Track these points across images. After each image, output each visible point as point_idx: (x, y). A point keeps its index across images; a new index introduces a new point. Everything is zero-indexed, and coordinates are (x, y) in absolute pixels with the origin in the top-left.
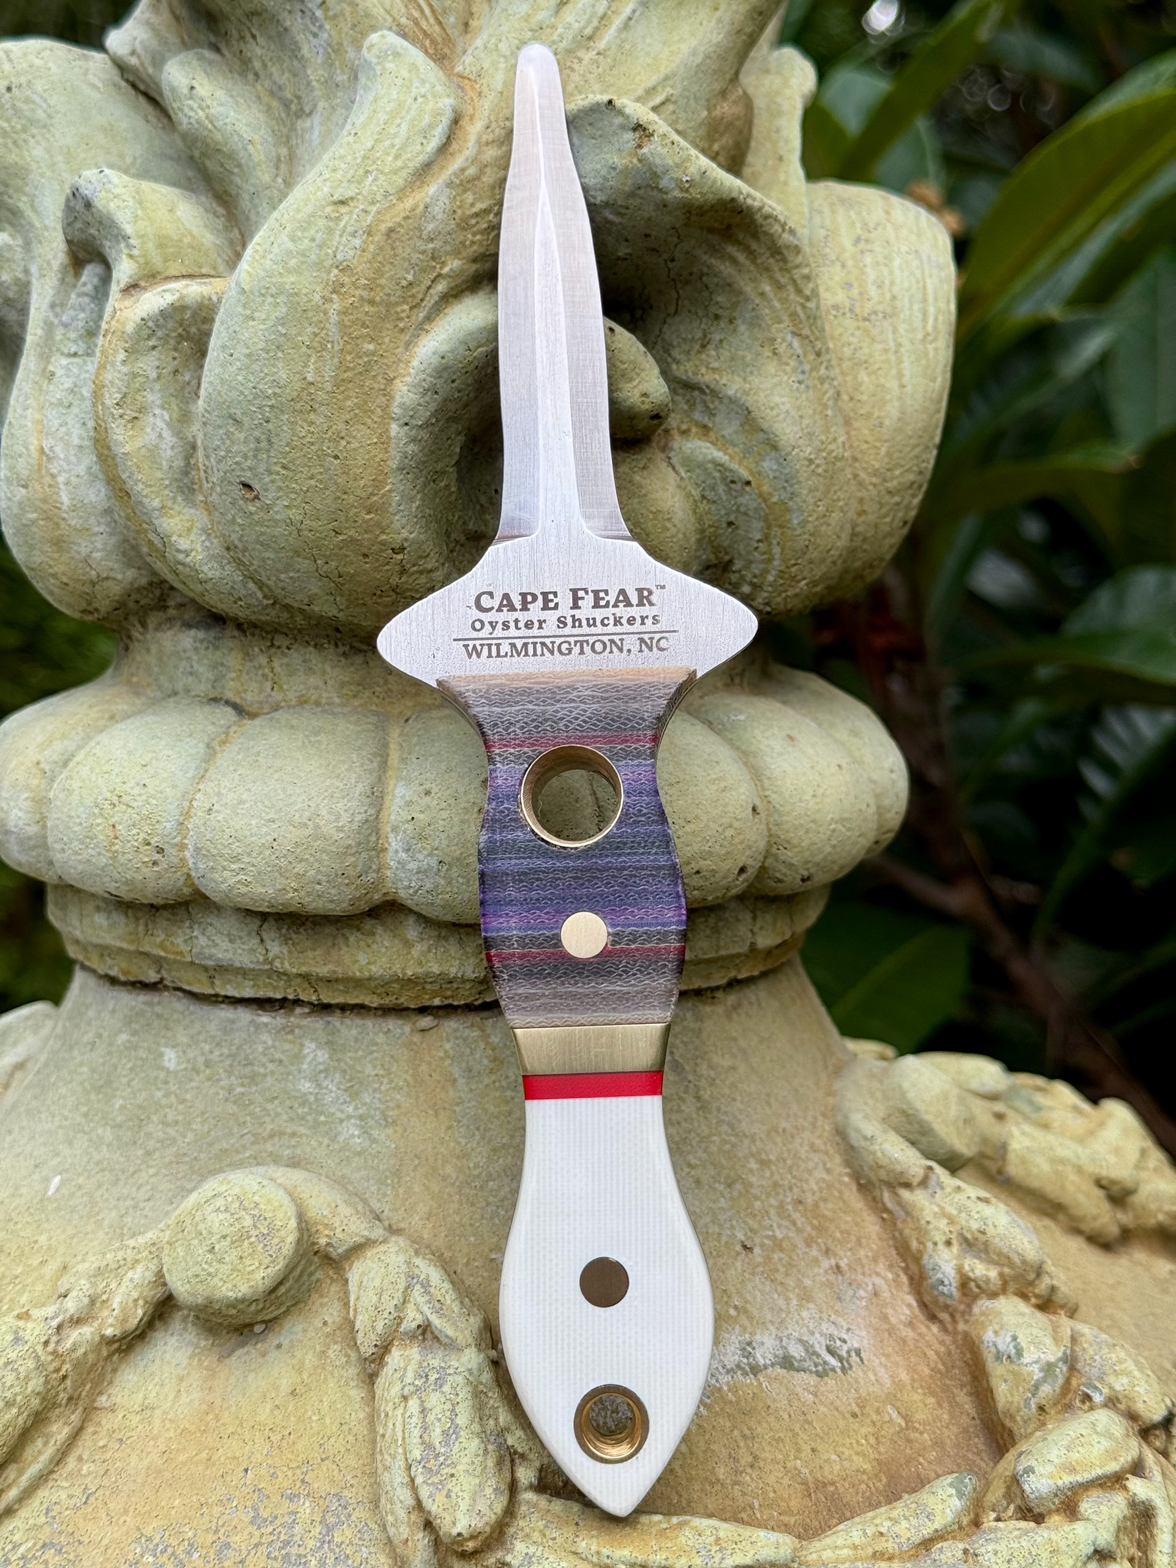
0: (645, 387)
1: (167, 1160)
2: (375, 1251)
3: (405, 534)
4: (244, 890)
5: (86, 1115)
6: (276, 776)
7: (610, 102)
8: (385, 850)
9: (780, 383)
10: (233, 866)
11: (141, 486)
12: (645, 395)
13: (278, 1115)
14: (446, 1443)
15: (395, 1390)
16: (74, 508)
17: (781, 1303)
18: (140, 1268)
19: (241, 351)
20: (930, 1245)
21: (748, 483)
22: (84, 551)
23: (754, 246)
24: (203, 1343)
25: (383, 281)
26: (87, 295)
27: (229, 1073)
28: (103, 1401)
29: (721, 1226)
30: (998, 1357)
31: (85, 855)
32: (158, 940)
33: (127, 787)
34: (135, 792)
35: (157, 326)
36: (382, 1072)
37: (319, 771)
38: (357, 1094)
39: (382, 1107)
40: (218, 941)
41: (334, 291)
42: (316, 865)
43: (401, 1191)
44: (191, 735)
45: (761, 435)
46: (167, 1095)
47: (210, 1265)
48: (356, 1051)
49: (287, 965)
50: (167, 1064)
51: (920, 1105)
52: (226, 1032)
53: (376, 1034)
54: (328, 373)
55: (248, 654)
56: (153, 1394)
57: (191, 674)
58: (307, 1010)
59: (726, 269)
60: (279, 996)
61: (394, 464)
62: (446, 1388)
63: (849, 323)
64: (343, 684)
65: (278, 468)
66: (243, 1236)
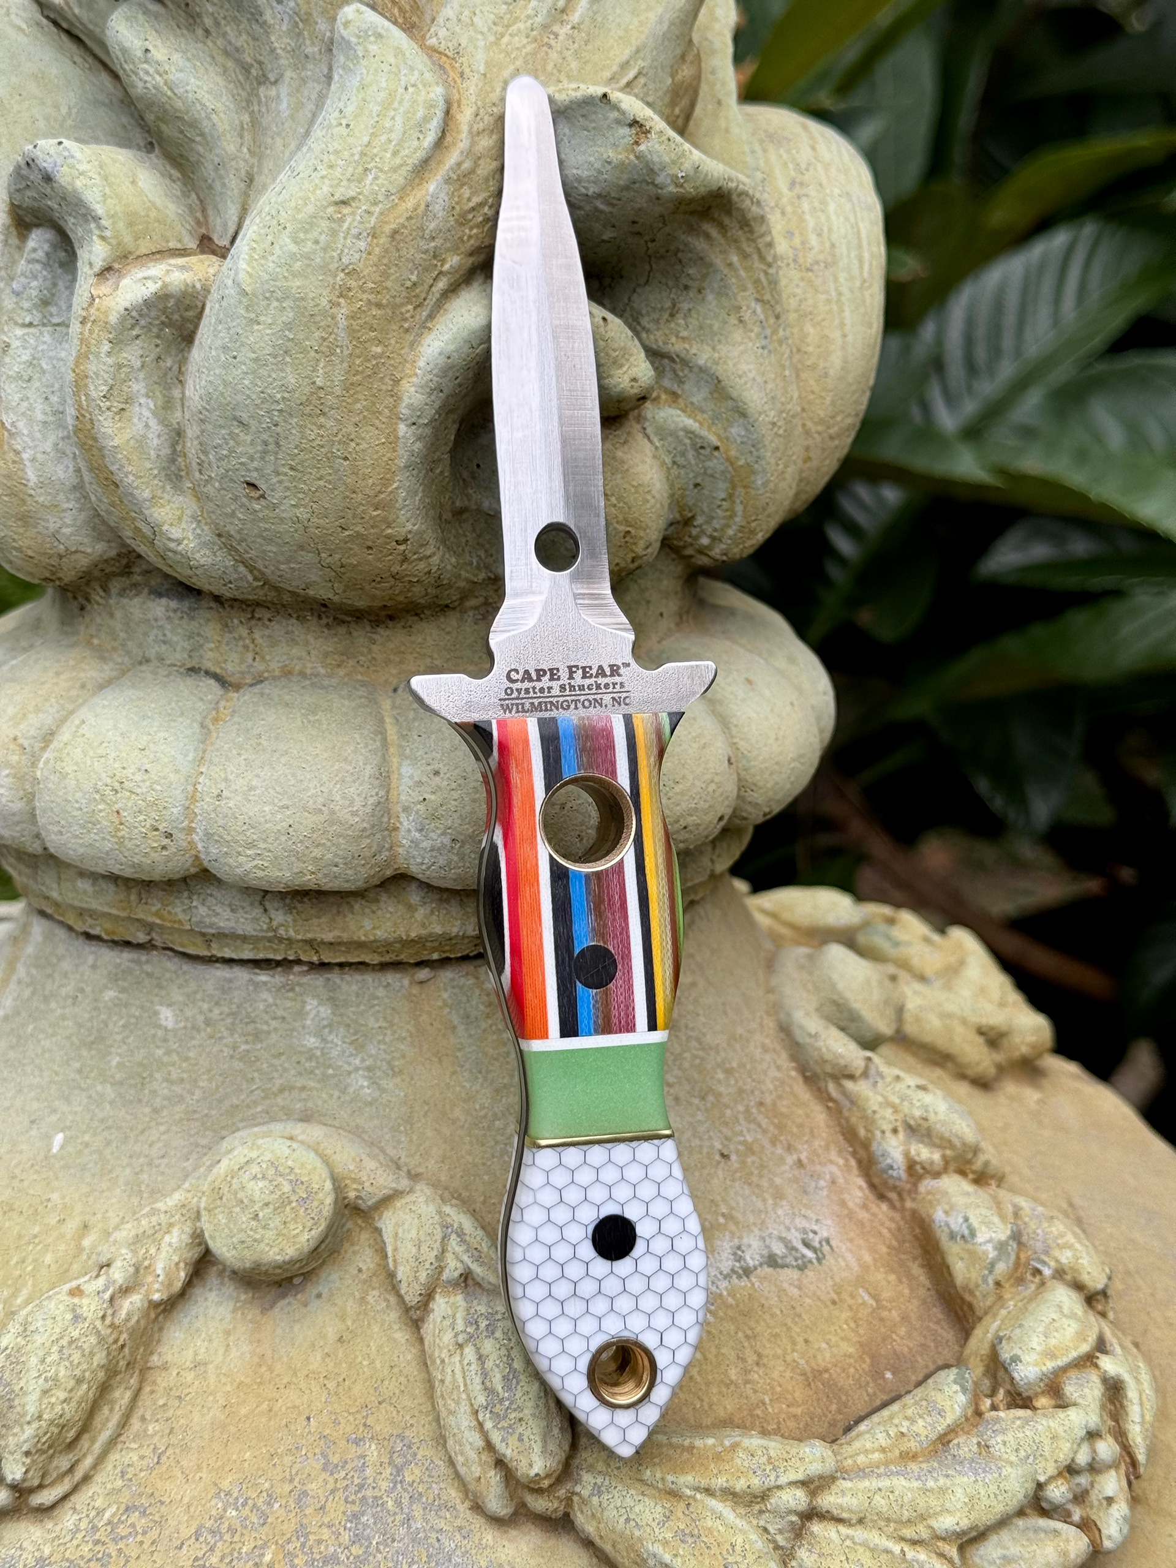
0: (634, 372)
1: (177, 1117)
2: (403, 1201)
3: (409, 526)
4: (260, 874)
5: (80, 1071)
6: (283, 760)
7: (605, 95)
8: (396, 829)
9: (745, 351)
10: (249, 852)
11: (131, 478)
12: (634, 380)
13: (285, 1070)
14: (508, 1387)
15: (447, 1337)
16: (41, 485)
17: (760, 1204)
18: (175, 1232)
19: (246, 355)
20: (878, 1133)
21: (717, 448)
22: (52, 526)
23: (726, 221)
24: (243, 1297)
25: (389, 284)
26: (37, 261)
27: (232, 1030)
28: (155, 1360)
29: (701, 1139)
30: (952, 1236)
31: (88, 839)
32: (154, 909)
33: (128, 773)
34: (138, 777)
35: (141, 315)
36: (384, 1025)
37: (326, 755)
38: (362, 1046)
39: (388, 1057)
40: (218, 909)
41: (341, 295)
42: (333, 849)
43: (415, 1137)
44: (182, 714)
45: (730, 403)
46: (168, 1053)
47: (255, 1231)
48: (358, 1005)
49: (292, 933)
50: (164, 1023)
51: (849, 995)
52: (224, 991)
53: (376, 988)
54: (338, 377)
55: (227, 626)
56: (203, 1350)
57: (164, 642)
58: (305, 968)
59: (699, 244)
60: (279, 958)
61: (402, 463)
62: (498, 1334)
63: (794, 274)
64: (326, 655)
65: (286, 470)
66: (285, 1201)
